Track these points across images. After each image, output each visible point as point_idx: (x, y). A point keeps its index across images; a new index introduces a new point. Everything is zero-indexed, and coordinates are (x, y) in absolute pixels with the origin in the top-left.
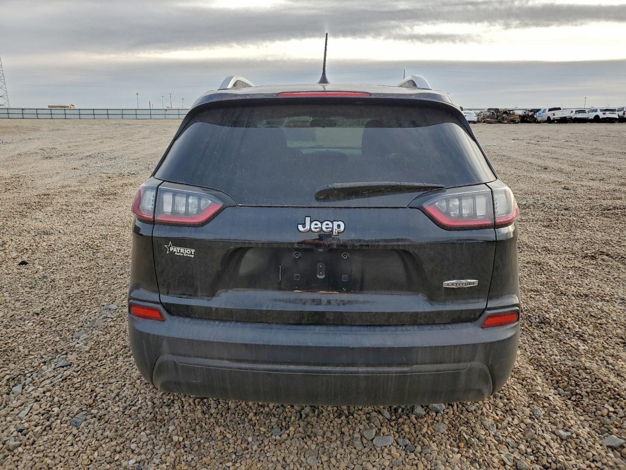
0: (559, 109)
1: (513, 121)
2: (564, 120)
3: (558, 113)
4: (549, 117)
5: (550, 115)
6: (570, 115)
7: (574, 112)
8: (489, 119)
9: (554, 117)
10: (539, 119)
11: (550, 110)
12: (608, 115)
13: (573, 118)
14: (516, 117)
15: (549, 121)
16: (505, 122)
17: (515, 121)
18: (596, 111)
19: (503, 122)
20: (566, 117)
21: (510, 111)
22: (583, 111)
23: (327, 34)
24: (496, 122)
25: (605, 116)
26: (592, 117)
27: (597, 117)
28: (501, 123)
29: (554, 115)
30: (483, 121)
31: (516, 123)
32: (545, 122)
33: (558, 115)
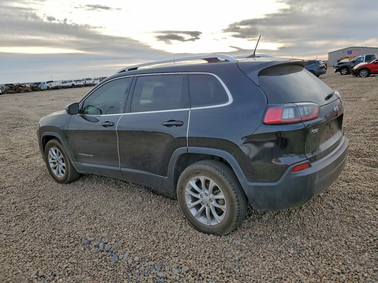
0: (52, 82)
1: (27, 91)
2: (57, 88)
3: (53, 84)
4: (48, 87)
5: (48, 86)
6: (60, 85)
7: (61, 83)
8: (10, 91)
9: (52, 86)
10: (42, 88)
11: (48, 82)
12: (79, 83)
13: (62, 86)
14: (28, 88)
15: (48, 89)
16: (22, 92)
17: (29, 91)
18: (72, 81)
19: (20, 92)
20: (58, 86)
21: (22, 84)
22: (65, 82)
23: (261, 35)
24: (15, 93)
25: (77, 84)
26: (71, 85)
27: (73, 84)
28: (19, 93)
29: (51, 85)
30: (6, 92)
31: (29, 92)
32: (47, 89)
33: (53, 85)
